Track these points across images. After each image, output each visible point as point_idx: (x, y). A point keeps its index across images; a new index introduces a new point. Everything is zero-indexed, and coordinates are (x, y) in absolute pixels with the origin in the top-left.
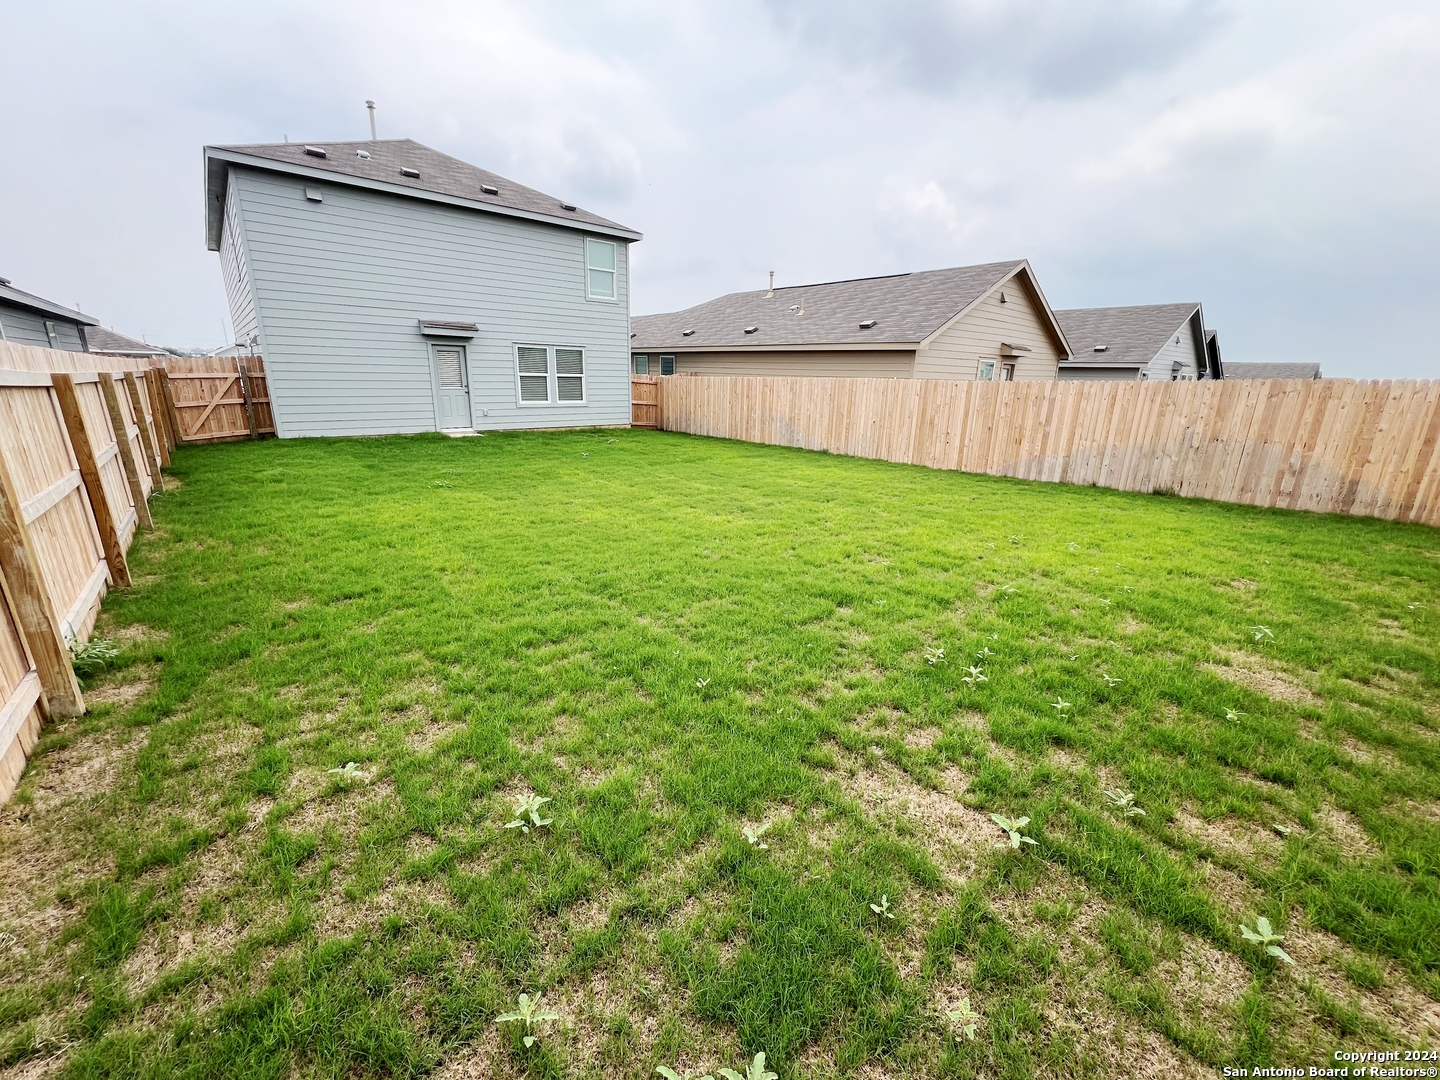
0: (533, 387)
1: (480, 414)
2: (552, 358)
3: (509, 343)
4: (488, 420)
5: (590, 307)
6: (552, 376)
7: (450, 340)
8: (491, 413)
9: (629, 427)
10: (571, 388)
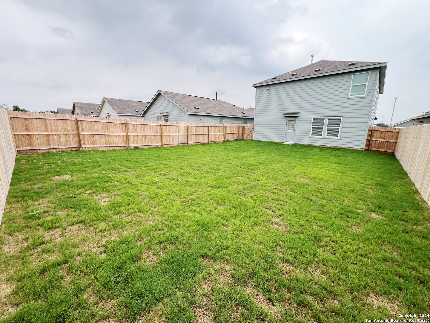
0: (317, 131)
1: (296, 138)
2: (326, 121)
3: (310, 117)
4: (298, 140)
5: (349, 101)
6: (325, 128)
7: (292, 117)
8: (300, 139)
9: (363, 150)
10: (334, 132)
